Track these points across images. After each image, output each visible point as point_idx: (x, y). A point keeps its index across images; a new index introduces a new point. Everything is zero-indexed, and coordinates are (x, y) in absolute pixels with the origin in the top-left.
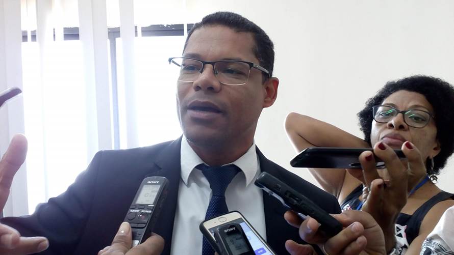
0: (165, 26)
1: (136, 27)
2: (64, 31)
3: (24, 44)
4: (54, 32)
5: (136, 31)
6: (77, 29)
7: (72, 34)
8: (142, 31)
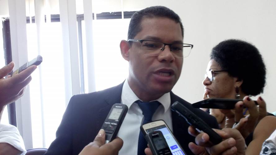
0: (111, 13)
1: (93, 14)
2: (51, 17)
3: (28, 25)
4: (45, 17)
5: (93, 16)
6: (58, 15)
7: (55, 18)
8: (97, 16)
